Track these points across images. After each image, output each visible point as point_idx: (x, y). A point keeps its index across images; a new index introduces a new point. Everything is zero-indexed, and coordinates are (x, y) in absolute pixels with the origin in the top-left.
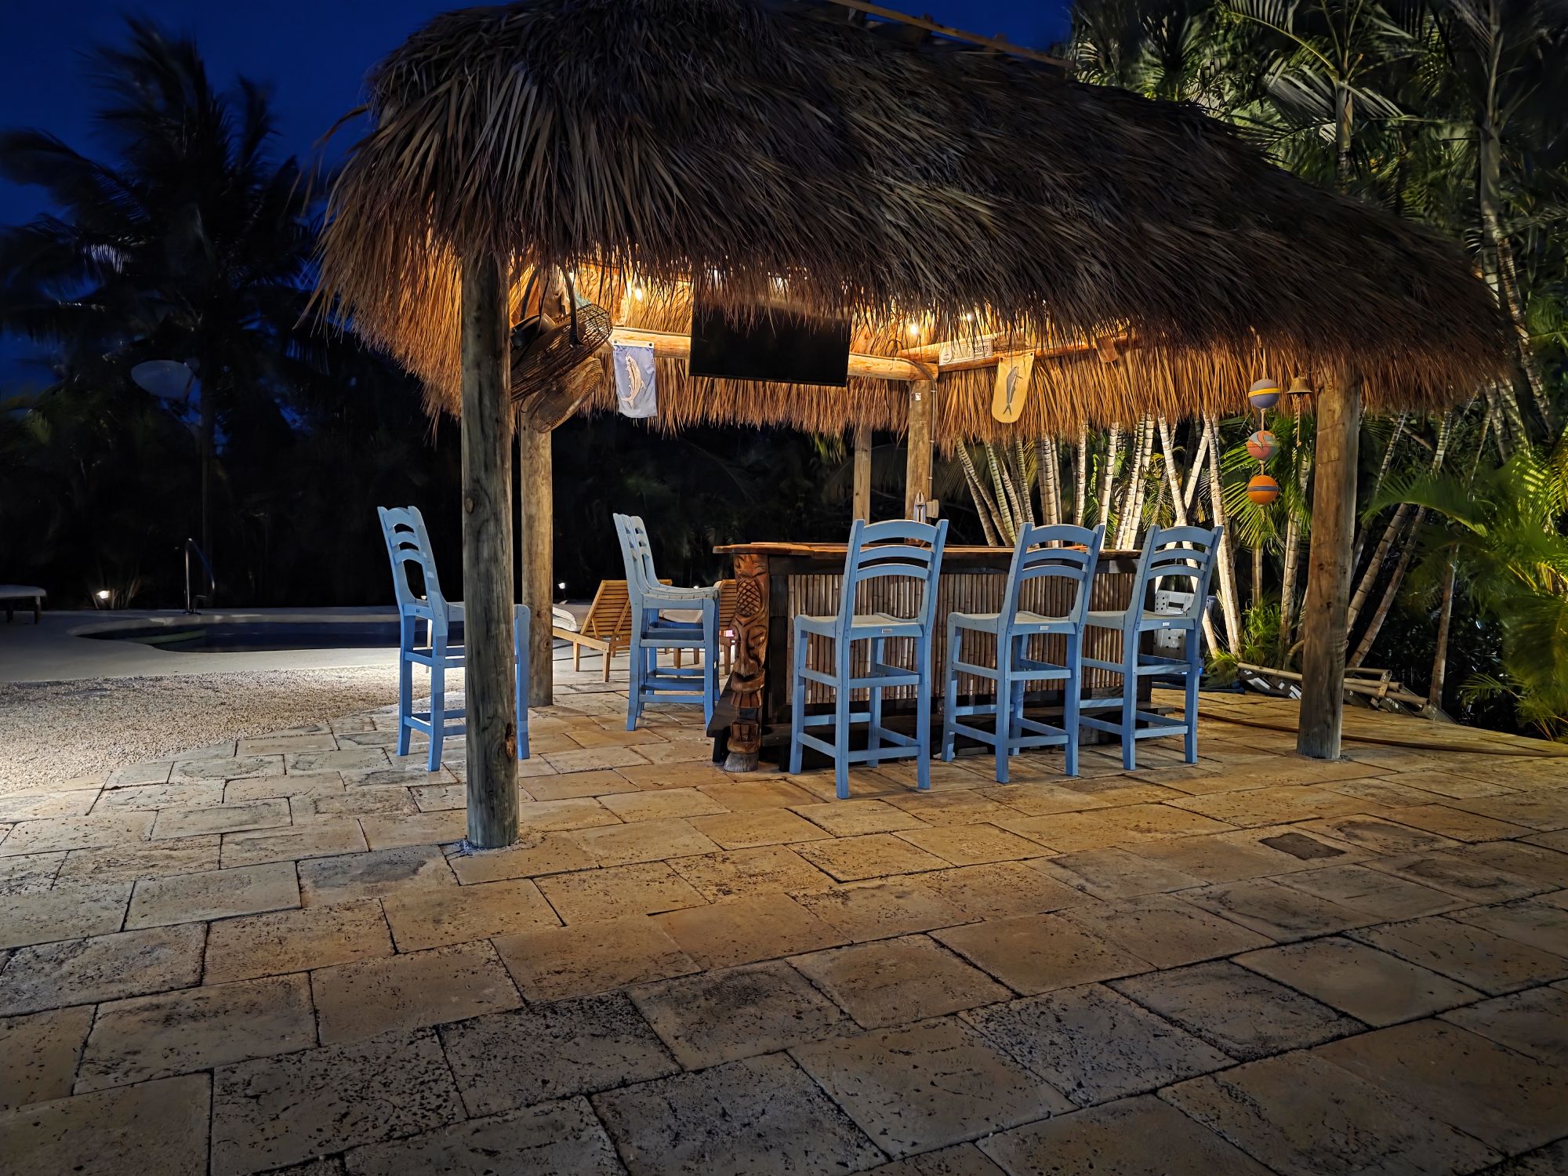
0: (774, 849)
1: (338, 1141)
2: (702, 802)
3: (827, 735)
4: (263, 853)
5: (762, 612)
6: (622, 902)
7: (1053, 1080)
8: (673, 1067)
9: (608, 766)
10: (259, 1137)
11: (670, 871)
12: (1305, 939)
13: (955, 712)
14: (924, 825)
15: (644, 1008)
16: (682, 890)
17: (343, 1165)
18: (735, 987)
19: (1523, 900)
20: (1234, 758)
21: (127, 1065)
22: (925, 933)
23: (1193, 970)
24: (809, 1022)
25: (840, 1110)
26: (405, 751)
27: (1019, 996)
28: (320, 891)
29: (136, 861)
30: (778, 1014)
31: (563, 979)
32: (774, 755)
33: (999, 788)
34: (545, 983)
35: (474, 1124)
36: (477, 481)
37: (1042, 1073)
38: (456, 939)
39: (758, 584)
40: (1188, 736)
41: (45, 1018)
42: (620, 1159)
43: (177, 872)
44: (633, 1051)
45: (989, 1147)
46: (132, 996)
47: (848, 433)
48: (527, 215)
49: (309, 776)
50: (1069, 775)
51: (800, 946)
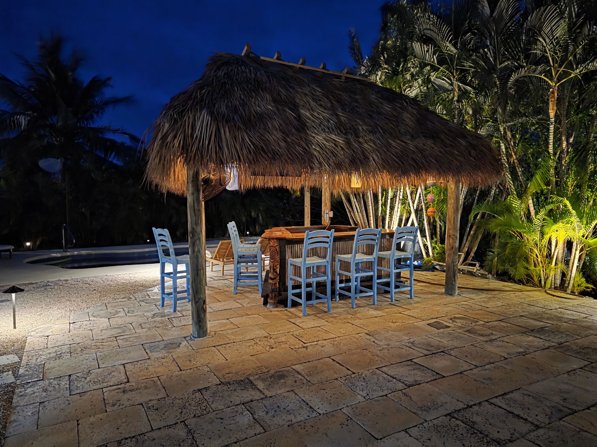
0: (285, 334)
1: (182, 418)
2: (262, 320)
3: (299, 295)
4: (131, 343)
5: (278, 258)
6: (243, 353)
7: (361, 394)
8: (264, 396)
9: (230, 308)
10: (161, 418)
11: (255, 342)
12: (433, 354)
13: (339, 285)
14: (330, 324)
15: (254, 382)
16: (259, 348)
17: (185, 423)
18: (277, 375)
19: (496, 339)
20: (425, 296)
21: (118, 404)
22: (329, 357)
23: (401, 364)
24: (298, 383)
25: (307, 404)
26: (163, 306)
27: (354, 373)
28: (153, 353)
29: (93, 347)
30: (290, 381)
31: (230, 375)
32: (282, 302)
33: (353, 310)
34: (225, 377)
35: (216, 412)
36: (193, 228)
37: (358, 392)
38: (197, 366)
39: (276, 249)
40: (411, 290)
41: (89, 393)
42: (254, 418)
43: (107, 350)
44: (253, 393)
45: (344, 411)
46: (111, 386)
47: (302, 190)
48: (210, 157)
49: (135, 316)
50: (374, 304)
51: (295, 363)
